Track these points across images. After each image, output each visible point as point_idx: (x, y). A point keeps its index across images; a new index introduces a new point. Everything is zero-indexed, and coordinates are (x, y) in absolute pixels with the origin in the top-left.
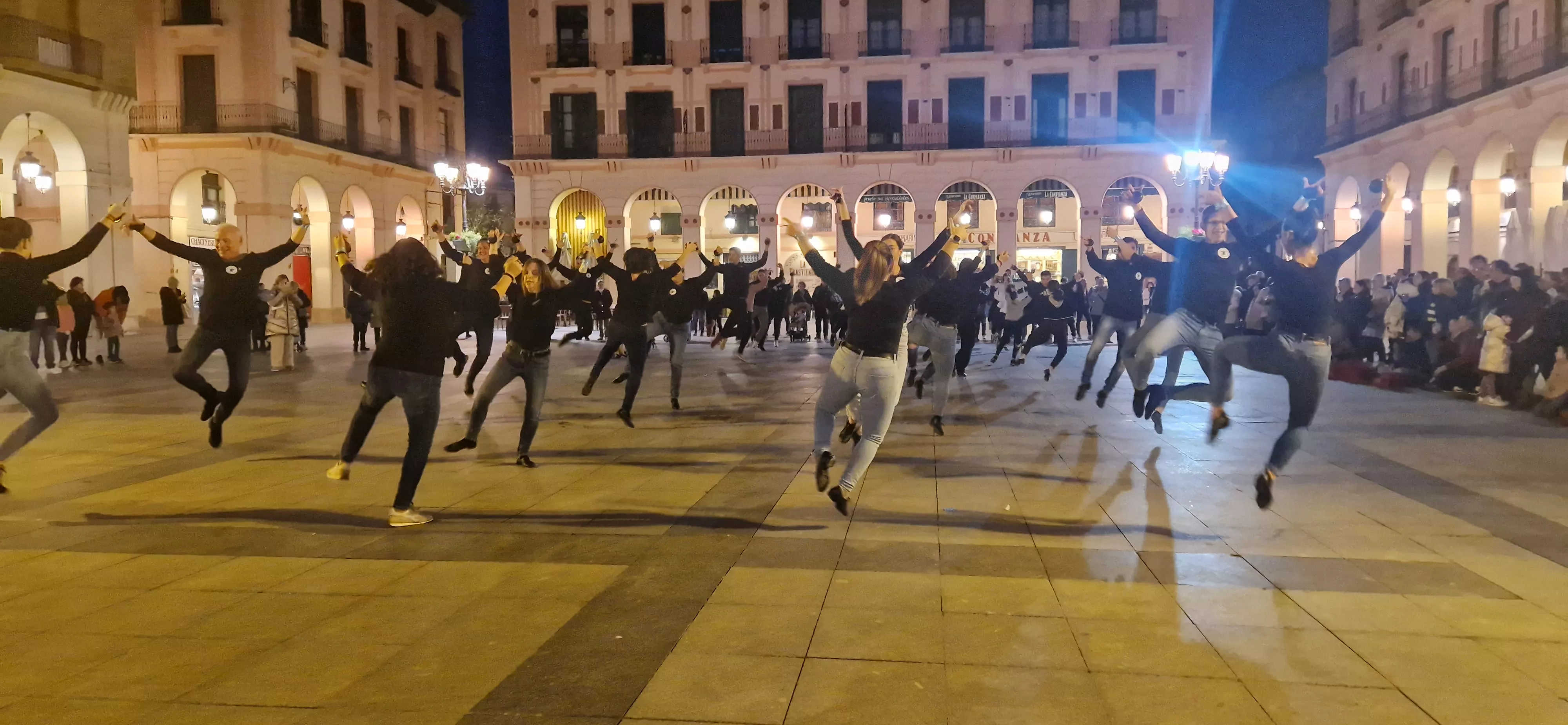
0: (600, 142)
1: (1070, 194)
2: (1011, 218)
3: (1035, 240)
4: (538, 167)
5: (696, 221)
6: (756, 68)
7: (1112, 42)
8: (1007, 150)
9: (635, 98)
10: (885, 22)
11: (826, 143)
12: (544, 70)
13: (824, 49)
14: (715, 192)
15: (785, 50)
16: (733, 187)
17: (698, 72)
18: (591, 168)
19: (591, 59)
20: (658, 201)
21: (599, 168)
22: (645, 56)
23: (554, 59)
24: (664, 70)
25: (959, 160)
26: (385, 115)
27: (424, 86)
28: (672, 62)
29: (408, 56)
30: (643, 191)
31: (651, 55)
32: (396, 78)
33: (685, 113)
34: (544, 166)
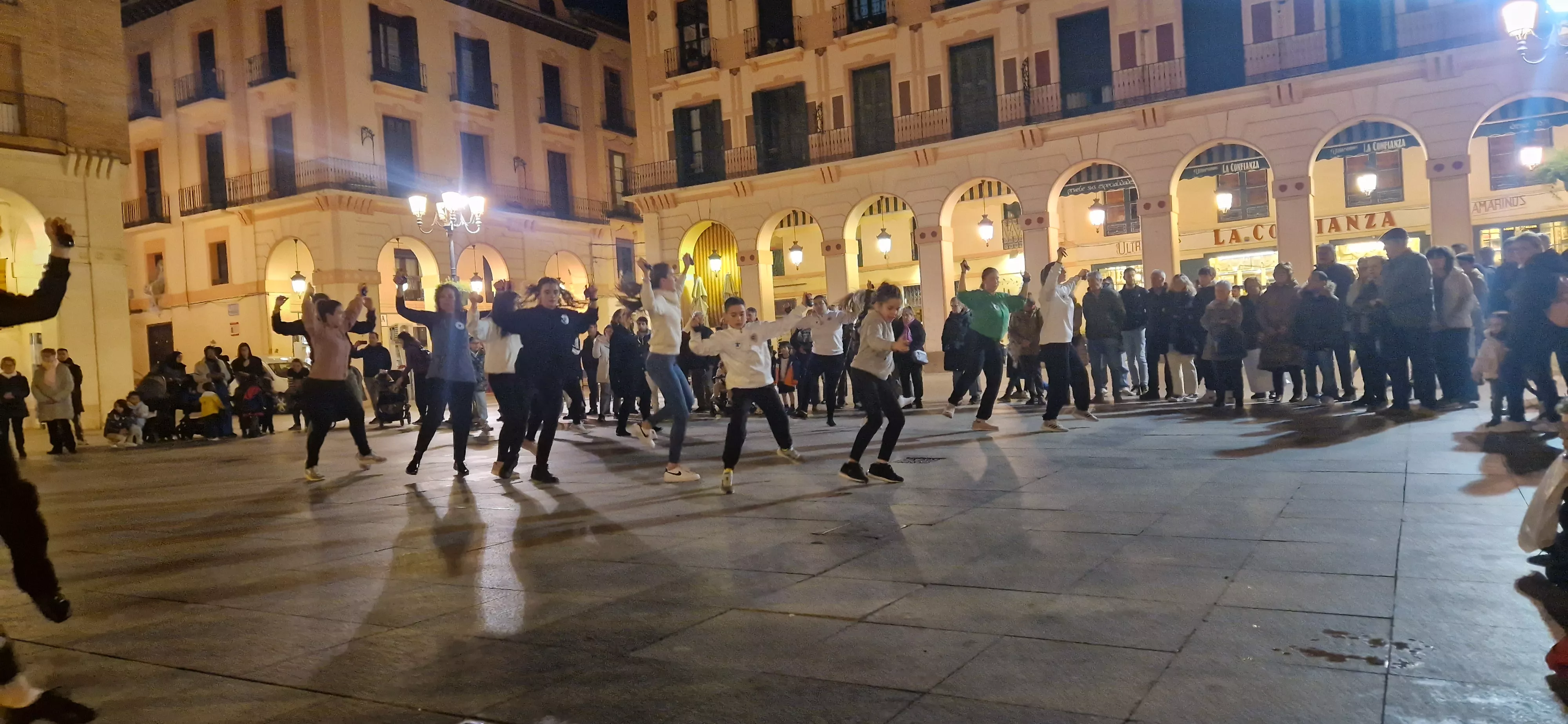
0: (726, 159)
1: (1410, 142)
2: (1300, 192)
3: (1369, 226)
4: (664, 200)
5: (840, 247)
9: (762, 99)
11: (1001, 116)
12: (665, 81)
14: (865, 206)
16: (886, 196)
17: (833, 51)
18: (720, 194)
19: (713, 59)
20: (801, 227)
21: (728, 193)
22: (769, 42)
23: (674, 65)
24: (792, 56)
25: (1206, 111)
26: (520, 162)
27: (581, 128)
28: (801, 44)
29: (562, 97)
30: (782, 215)
31: (777, 40)
32: (542, 120)
33: (821, 106)
34: (670, 199)
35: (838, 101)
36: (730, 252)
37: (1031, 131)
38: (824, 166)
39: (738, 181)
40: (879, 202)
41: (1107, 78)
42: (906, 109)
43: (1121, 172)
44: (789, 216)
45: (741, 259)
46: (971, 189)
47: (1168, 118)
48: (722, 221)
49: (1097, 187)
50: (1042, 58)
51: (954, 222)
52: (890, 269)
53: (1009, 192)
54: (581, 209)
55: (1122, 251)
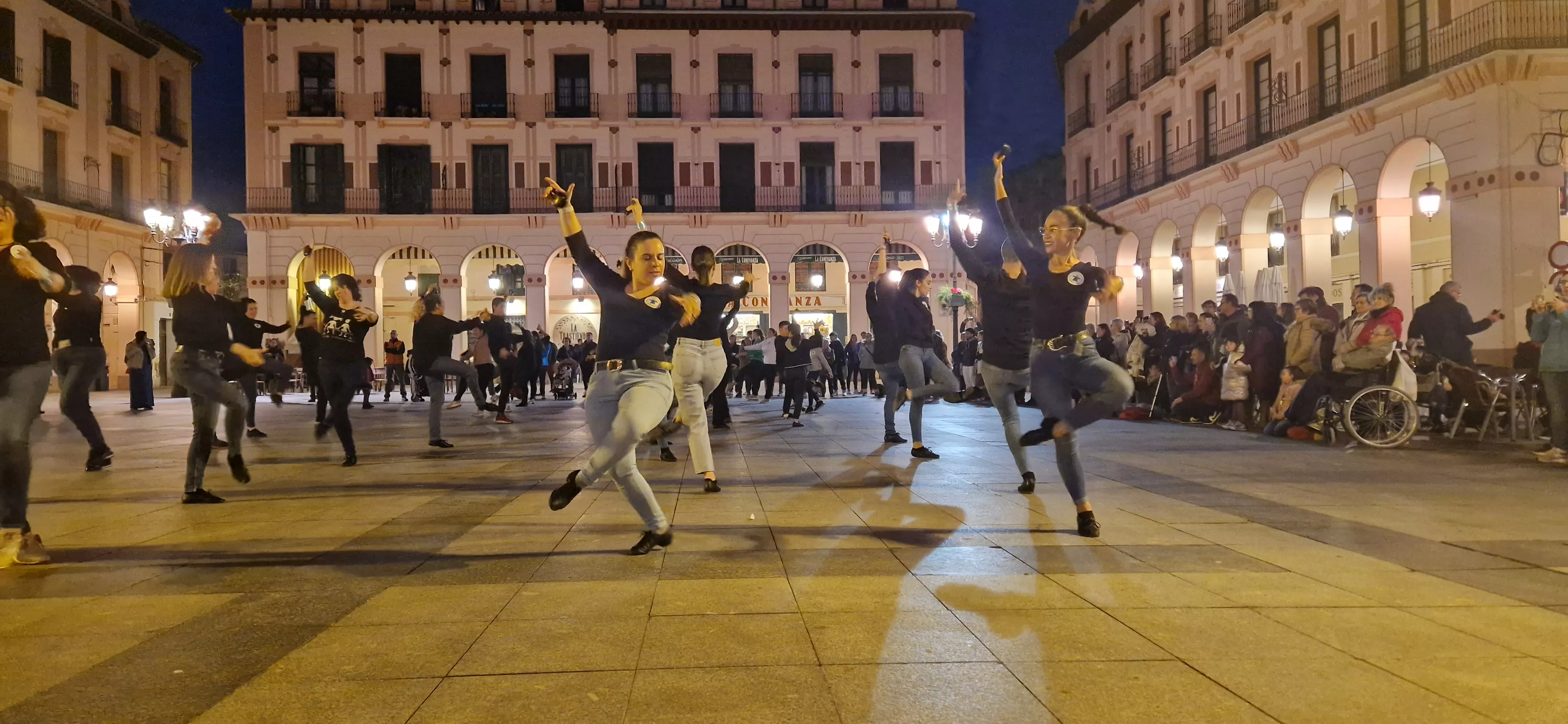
0: (347, 195)
1: (839, 259)
2: (783, 281)
3: (807, 304)
4: (275, 221)
5: (457, 281)
6: (521, 126)
7: (873, 115)
8: (778, 214)
9: (387, 151)
10: (655, 86)
11: (596, 203)
12: (284, 118)
13: (593, 108)
14: (476, 252)
15: (553, 108)
16: (496, 246)
17: (458, 127)
18: (339, 224)
19: (338, 110)
20: (415, 260)
21: (348, 225)
22: (400, 107)
23: (295, 107)
24: (421, 123)
25: (732, 223)
26: (92, 162)
27: (140, 133)
28: (429, 115)
29: (123, 100)
30: (397, 249)
31: (403, 107)
32: (108, 122)
33: (444, 167)
34: (282, 221)
35: (460, 167)
37: (618, 217)
38: (448, 216)
39: (360, 217)
40: (487, 250)
41: (670, 189)
42: (520, 183)
44: (401, 251)
47: (708, 223)
48: (338, 247)
50: (627, 167)
54: (136, 212)
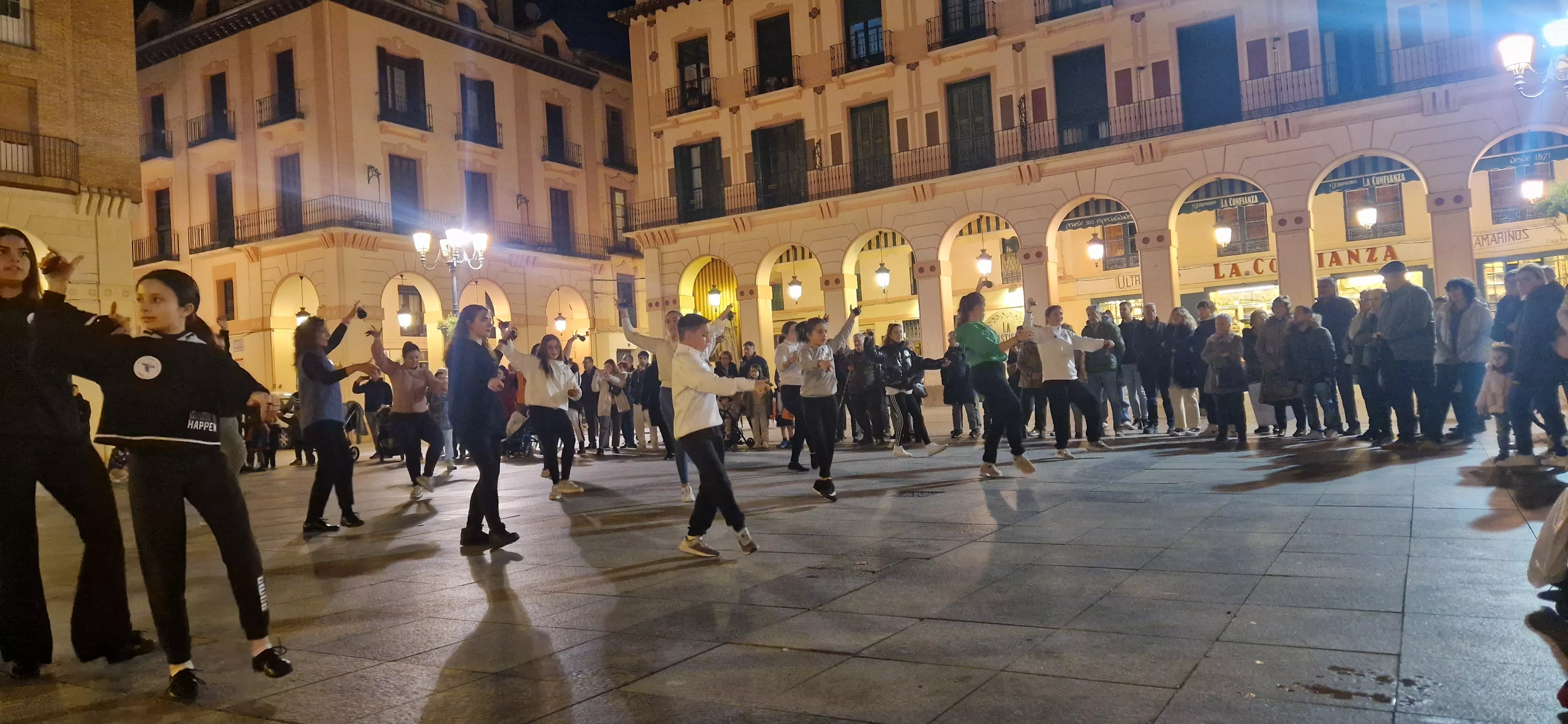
0: (726, 196)
1: (1411, 176)
2: (1298, 226)
4: (664, 235)
5: (839, 282)
8: (1281, 119)
9: (761, 137)
11: (999, 152)
12: (666, 120)
13: (988, 23)
15: (937, 36)
16: (884, 231)
17: (831, 89)
18: (719, 230)
19: (713, 97)
20: (799, 262)
21: (728, 228)
22: (769, 81)
23: (675, 105)
24: (792, 94)
25: (1202, 147)
26: (523, 200)
27: (583, 165)
28: (800, 82)
29: (565, 134)
30: (781, 251)
31: (775, 79)
32: (544, 158)
33: (819, 143)
34: (670, 235)
35: (836, 138)
36: (730, 288)
37: (1028, 167)
38: (823, 202)
39: (737, 216)
40: (877, 237)
41: (1103, 114)
42: (904, 146)
43: (1119, 207)
44: (788, 252)
45: (741, 294)
46: (970, 224)
47: (1164, 153)
48: (722, 256)
49: (1095, 221)
50: (1039, 96)
51: (953, 257)
52: (889, 303)
53: (1007, 227)
54: (583, 245)
55: (1122, 285)
